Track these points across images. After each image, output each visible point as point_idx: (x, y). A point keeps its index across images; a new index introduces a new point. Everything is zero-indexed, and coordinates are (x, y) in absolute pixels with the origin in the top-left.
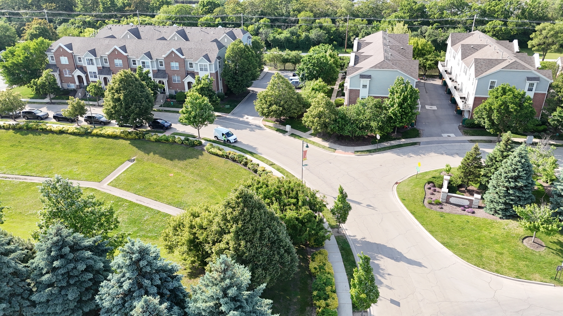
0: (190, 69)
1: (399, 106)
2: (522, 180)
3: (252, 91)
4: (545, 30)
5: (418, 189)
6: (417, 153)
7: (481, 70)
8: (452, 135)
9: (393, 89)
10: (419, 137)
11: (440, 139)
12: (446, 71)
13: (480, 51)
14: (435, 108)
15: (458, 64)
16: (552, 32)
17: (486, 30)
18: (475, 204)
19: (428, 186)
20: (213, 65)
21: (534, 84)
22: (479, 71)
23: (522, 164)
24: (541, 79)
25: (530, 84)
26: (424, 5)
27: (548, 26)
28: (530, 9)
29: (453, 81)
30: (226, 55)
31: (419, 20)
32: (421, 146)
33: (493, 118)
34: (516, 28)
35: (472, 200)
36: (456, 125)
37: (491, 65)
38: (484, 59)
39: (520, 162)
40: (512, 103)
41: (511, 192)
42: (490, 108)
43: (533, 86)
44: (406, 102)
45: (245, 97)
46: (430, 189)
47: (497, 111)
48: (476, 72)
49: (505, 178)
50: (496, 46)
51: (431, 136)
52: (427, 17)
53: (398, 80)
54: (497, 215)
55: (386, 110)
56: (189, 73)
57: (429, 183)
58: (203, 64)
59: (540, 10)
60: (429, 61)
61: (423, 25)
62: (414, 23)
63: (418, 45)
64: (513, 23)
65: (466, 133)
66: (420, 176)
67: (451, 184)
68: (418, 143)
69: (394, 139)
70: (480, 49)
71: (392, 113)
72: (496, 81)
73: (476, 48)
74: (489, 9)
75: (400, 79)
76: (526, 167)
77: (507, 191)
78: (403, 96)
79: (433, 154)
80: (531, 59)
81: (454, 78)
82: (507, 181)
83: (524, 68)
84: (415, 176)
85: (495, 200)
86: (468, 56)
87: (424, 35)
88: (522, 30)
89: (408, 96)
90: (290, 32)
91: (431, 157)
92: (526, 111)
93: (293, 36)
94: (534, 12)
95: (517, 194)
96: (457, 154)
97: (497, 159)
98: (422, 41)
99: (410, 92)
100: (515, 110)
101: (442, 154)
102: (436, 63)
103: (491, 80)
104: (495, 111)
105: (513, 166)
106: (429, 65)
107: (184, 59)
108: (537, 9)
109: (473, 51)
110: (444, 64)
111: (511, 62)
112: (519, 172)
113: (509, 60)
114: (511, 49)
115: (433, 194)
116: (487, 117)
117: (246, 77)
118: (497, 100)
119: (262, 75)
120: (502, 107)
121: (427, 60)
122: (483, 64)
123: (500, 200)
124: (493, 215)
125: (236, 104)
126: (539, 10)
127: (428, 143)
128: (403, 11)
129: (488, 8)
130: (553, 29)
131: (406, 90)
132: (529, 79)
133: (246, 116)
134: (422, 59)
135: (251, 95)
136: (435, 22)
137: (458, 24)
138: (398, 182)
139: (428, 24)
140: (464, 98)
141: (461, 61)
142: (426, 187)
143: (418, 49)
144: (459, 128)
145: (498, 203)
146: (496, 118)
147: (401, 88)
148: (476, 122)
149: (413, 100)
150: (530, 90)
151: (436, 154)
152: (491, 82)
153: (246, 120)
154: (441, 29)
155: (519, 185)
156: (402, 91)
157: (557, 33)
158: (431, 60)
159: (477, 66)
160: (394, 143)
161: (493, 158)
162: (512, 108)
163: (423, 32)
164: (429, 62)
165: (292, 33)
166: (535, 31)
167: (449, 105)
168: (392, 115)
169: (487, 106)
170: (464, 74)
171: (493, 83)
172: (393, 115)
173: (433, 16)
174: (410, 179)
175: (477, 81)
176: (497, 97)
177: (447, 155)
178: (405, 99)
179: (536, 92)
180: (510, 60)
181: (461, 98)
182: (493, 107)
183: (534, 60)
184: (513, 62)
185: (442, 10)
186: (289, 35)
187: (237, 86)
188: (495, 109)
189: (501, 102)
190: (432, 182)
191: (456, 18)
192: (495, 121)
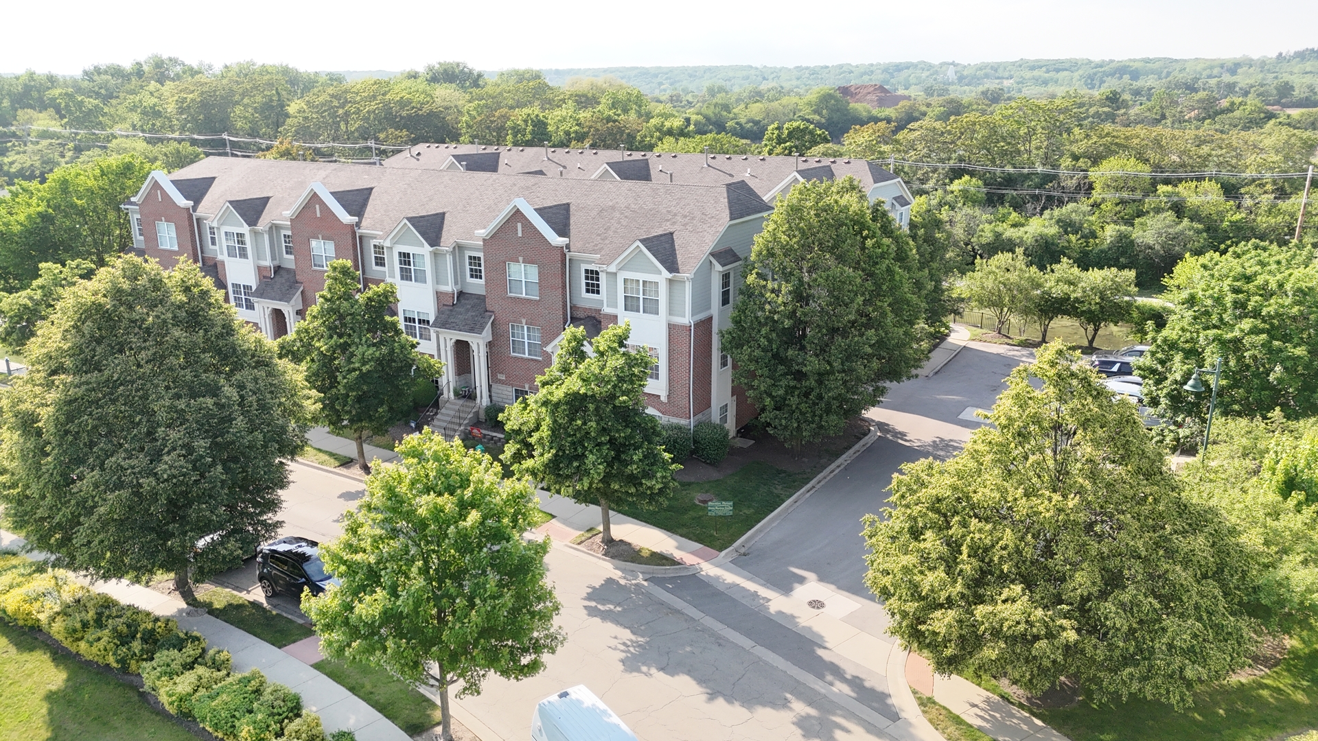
0: (586, 299)
3: (882, 426)
20: (688, 288)
30: (759, 242)
45: (838, 456)
56: (581, 315)
58: (642, 277)
90: (1058, 221)
93: (1067, 233)
107: (562, 252)
117: (848, 358)
119: (938, 358)
125: (778, 490)
133: (812, 588)
135: (870, 450)
153: (806, 619)
165: (1067, 226)
186: (1053, 230)
187: (794, 401)
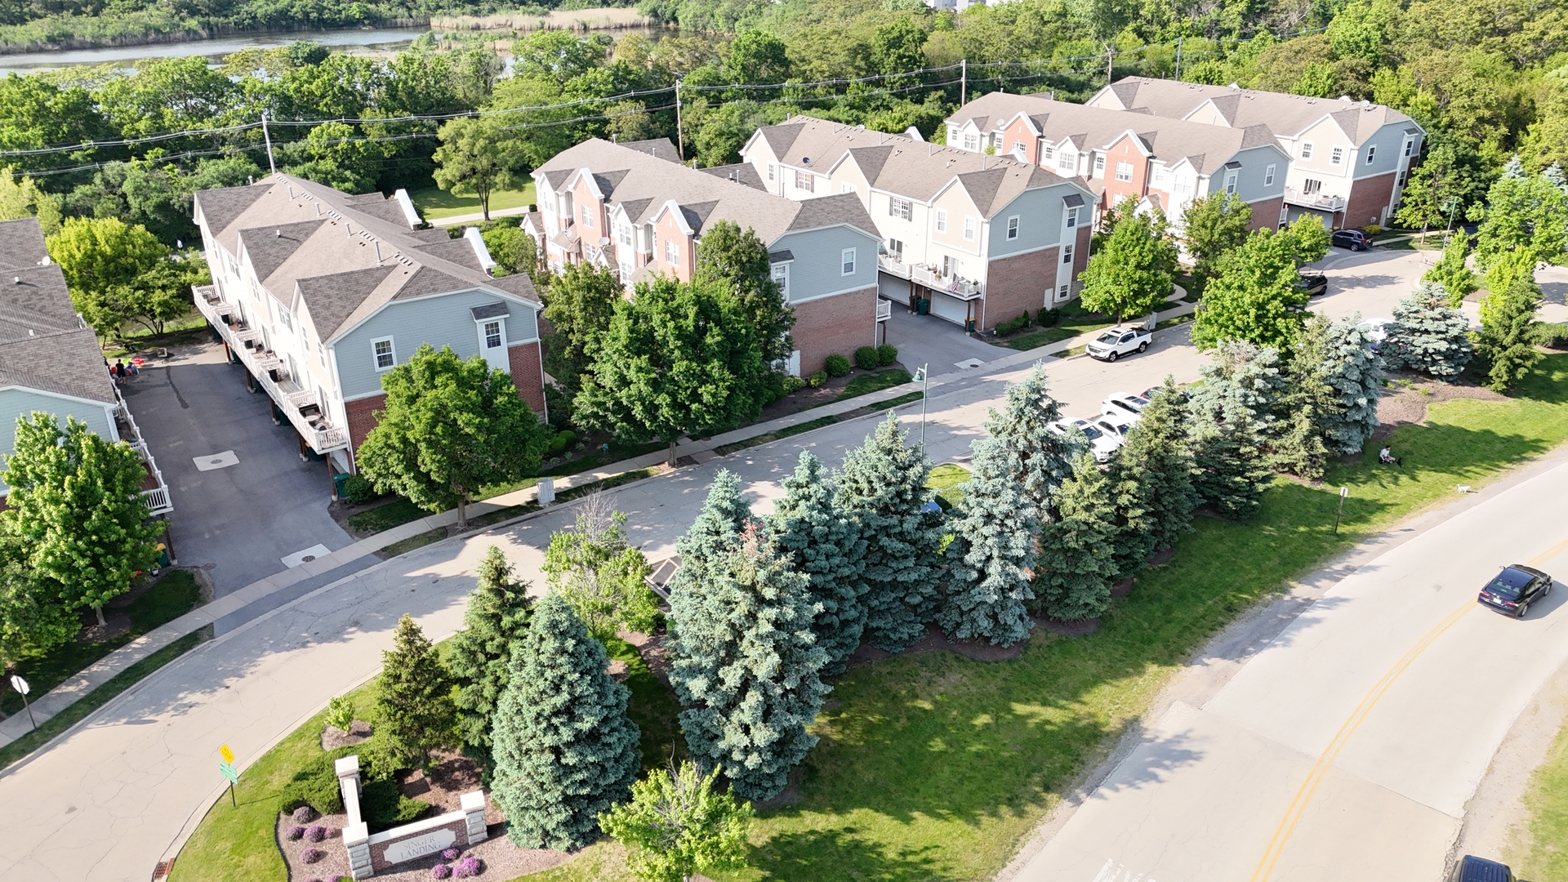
1: (67, 529)
2: (588, 708)
4: (462, 136)
5: (252, 859)
6: (208, 681)
7: (333, 314)
8: (319, 551)
9: (20, 468)
10: (203, 602)
11: (282, 581)
12: (226, 319)
13: (309, 244)
14: (229, 458)
15: (257, 295)
16: (481, 143)
17: (313, 152)
18: (473, 831)
19: (289, 825)
21: (497, 324)
22: (326, 319)
23: (572, 655)
24: (509, 305)
25: (487, 326)
26: (85, 96)
27: (465, 128)
28: (405, 83)
29: (260, 347)
31: (84, 145)
32: (221, 639)
33: (423, 469)
34: (389, 139)
35: (462, 821)
36: (320, 507)
37: (356, 292)
38: (330, 278)
39: (562, 651)
40: (461, 409)
41: (570, 759)
42: (404, 440)
43: (498, 331)
44: (94, 505)
46: (299, 835)
47: (430, 444)
48: (317, 324)
49: (537, 720)
50: (352, 223)
51: (246, 580)
52: (113, 132)
53: (27, 428)
54: (554, 844)
55: (22, 558)
57: (289, 810)
59: (432, 83)
60: (158, 291)
61: (107, 160)
62: (72, 157)
63: (95, 243)
64: (377, 126)
65: (361, 528)
66: (246, 786)
67: (372, 778)
68: (205, 634)
69: (103, 652)
70: (307, 235)
71: (49, 566)
72: (390, 338)
73: (293, 236)
74: (297, 90)
75: (34, 423)
76: (583, 659)
77: (558, 759)
78: (72, 486)
79: (271, 660)
80: (461, 246)
81: (259, 338)
82: (545, 731)
83: (455, 284)
84: (228, 798)
85: (533, 803)
86: (277, 265)
87: (119, 192)
88: (406, 141)
89: (95, 484)
91: (267, 674)
92: (509, 420)
94: (418, 89)
95: (591, 759)
96: (356, 624)
97: (489, 648)
98: (107, 227)
99: (97, 466)
100: (479, 427)
101: (304, 645)
102: (186, 294)
103: (374, 341)
104: (422, 446)
105: (549, 674)
106: (160, 304)
108: (424, 81)
109: (287, 246)
110: (214, 291)
111: (412, 271)
112: (571, 684)
113: (402, 268)
114: (397, 219)
115: (317, 857)
116: (408, 469)
118: (414, 408)
120: (439, 430)
121: (146, 287)
122: (329, 292)
123: (547, 796)
124: (543, 847)
126: (427, 82)
127: (241, 616)
128: (13, 119)
129: (293, 86)
130: (478, 133)
131: (79, 459)
132: (479, 313)
134: (127, 288)
136: (147, 146)
137: (223, 145)
138: (166, 859)
139: (124, 154)
140: (314, 408)
141: (261, 289)
142: (283, 835)
143: (102, 254)
144: (332, 514)
145: (543, 807)
146: (434, 467)
147: (53, 459)
148: (378, 488)
149: (119, 490)
150: (494, 342)
151: (284, 655)
152: (377, 345)
154: (171, 165)
155: (586, 725)
156: (62, 469)
157: (492, 141)
158: (164, 288)
159: (314, 303)
160: (105, 669)
161: (472, 649)
162: (467, 424)
163: (112, 181)
164: (158, 296)
166: (440, 143)
167: (277, 434)
168: (52, 574)
169: (393, 435)
170: (285, 327)
171: (382, 347)
172: (58, 568)
173: (129, 126)
174: (210, 820)
175: (332, 353)
176: (412, 400)
177: (320, 642)
178: (85, 497)
179: (513, 344)
180: (406, 268)
181: (304, 411)
182: (409, 435)
183: (472, 248)
184: (419, 272)
185: (154, 104)
188: (418, 441)
189: (430, 414)
190: (297, 804)
191: (208, 128)
192: (434, 476)
